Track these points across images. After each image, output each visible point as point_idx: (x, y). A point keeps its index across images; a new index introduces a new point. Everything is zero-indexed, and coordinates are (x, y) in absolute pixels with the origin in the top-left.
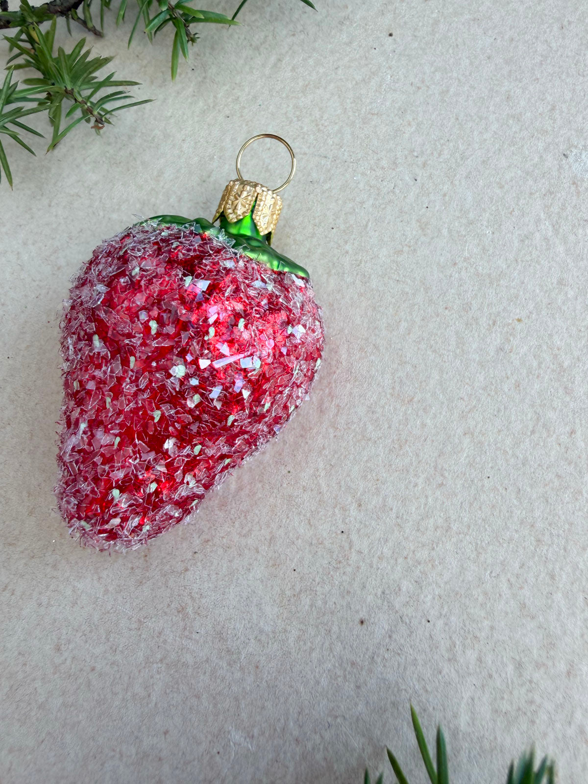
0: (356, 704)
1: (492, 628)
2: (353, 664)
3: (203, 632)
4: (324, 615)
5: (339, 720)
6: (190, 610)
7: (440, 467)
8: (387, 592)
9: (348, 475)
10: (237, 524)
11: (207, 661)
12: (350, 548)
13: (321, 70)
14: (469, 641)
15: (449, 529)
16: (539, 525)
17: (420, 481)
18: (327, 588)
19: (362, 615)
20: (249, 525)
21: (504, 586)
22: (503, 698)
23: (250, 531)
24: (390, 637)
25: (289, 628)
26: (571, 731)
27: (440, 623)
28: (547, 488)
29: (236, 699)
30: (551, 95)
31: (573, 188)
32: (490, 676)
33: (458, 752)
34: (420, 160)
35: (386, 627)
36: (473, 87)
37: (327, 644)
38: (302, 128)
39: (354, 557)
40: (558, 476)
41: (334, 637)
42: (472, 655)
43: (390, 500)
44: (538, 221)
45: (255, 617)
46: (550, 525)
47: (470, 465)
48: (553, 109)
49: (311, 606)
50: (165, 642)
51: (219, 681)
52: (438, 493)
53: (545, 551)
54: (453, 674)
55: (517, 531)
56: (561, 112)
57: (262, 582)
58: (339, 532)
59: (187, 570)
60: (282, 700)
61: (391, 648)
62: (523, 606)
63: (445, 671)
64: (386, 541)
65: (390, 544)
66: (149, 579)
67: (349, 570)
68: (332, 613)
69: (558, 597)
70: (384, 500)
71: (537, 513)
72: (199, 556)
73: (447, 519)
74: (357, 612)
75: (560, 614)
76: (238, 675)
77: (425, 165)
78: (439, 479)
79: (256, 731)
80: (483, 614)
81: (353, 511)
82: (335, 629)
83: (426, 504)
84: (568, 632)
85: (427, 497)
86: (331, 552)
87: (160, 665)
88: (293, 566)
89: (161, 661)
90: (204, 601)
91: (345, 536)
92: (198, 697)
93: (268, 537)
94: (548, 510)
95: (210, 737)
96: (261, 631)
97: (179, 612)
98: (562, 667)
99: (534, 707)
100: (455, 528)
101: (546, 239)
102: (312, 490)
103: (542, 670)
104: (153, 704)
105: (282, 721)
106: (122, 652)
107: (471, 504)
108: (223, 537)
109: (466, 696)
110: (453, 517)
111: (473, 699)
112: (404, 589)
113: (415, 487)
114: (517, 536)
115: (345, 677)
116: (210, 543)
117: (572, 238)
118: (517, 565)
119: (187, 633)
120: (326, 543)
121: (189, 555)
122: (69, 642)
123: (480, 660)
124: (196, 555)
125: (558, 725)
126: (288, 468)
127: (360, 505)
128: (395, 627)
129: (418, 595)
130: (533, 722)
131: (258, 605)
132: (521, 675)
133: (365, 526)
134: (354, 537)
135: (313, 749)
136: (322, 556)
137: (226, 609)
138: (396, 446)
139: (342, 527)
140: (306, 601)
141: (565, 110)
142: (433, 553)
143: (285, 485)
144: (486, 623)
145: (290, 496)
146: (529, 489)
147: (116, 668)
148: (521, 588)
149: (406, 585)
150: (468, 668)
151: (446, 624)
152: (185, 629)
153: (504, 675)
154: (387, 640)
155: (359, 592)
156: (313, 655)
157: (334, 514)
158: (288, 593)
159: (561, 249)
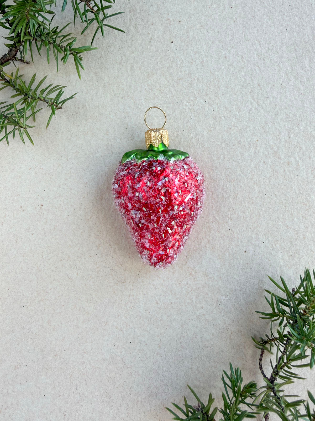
0: (252, 273)
1: (281, 236)
2: (247, 264)
3: (200, 277)
4: (234, 255)
5: (249, 279)
6: (193, 273)
7: (250, 197)
8: (249, 240)
9: (224, 212)
10: (196, 242)
11: (205, 283)
12: (234, 233)
13: (152, 66)
14: (276, 242)
15: (260, 214)
16: (284, 202)
17: (246, 204)
18: (231, 247)
19: (244, 250)
20: (200, 240)
21: (280, 223)
22: (290, 252)
23: (201, 242)
24: (255, 252)
25: (225, 263)
26: (309, 252)
27: (267, 241)
28: (283, 190)
29: (218, 289)
30: (240, 52)
31: (259, 87)
32: (285, 248)
33: (283, 271)
34: (204, 93)
35: (253, 250)
36: (211, 57)
37: (238, 262)
38: (155, 94)
39: (236, 235)
40: (285, 185)
41: (239, 259)
42: (278, 246)
43: (240, 214)
44: (252, 103)
45: (214, 265)
46: (287, 201)
47: (259, 193)
48: (242, 57)
49: (229, 254)
50: (190, 285)
51: (211, 287)
52: (253, 205)
53: (288, 209)
54: (275, 253)
55: (279, 206)
56: (246, 58)
57: (211, 254)
58: (228, 230)
59: (186, 262)
60: (231, 283)
61: (256, 254)
62: (287, 226)
63: (273, 253)
64: (243, 226)
65: (245, 226)
66: (176, 271)
67: (235, 239)
68: (236, 253)
69: (295, 219)
70: (238, 215)
71: (282, 199)
72: (189, 257)
73: (258, 212)
74: (243, 250)
75: (297, 224)
76: (216, 283)
77: (206, 94)
78: (252, 201)
79: (228, 294)
80: (277, 233)
81: (230, 222)
82: (238, 257)
83: (250, 210)
84: (301, 227)
85: (250, 208)
86: (228, 237)
87: (191, 292)
88: (219, 246)
89: (191, 290)
90: (196, 268)
91: (230, 230)
92: (207, 294)
93: (207, 241)
94: (285, 197)
95: (215, 302)
96: (217, 268)
97: (190, 275)
98: (302, 237)
99: (298, 250)
100: (261, 214)
101: (256, 109)
102: (215, 221)
103: (297, 240)
104: (195, 302)
105: (234, 288)
106: (178, 294)
107: (263, 205)
108: (193, 248)
109: (280, 256)
110: (260, 211)
111: (282, 256)
112: (254, 237)
113: (245, 207)
114: (279, 208)
115: (246, 268)
116: (190, 251)
117: (264, 106)
118: (282, 216)
119: (195, 279)
120: (226, 235)
121: (185, 258)
122: (160, 300)
123: (280, 246)
124: (187, 257)
125: (305, 252)
126: (205, 218)
127: (231, 219)
128: (255, 248)
129: (258, 237)
130: (299, 254)
131: (213, 262)
132: (292, 244)
133: (235, 225)
134: (233, 229)
135: (245, 290)
136: (226, 239)
137: (204, 267)
138: (235, 197)
139: (228, 228)
140: (227, 254)
141: (246, 56)
142: (258, 223)
143: (206, 224)
144: (279, 235)
145: (209, 226)
146: (278, 193)
147: (179, 299)
148: (285, 221)
149: (254, 236)
150: (278, 249)
151: (268, 241)
152: (194, 279)
153: (288, 246)
154: (254, 253)
155: (241, 244)
156: (235, 267)
157: (225, 225)
158: (221, 254)
159: (262, 111)
